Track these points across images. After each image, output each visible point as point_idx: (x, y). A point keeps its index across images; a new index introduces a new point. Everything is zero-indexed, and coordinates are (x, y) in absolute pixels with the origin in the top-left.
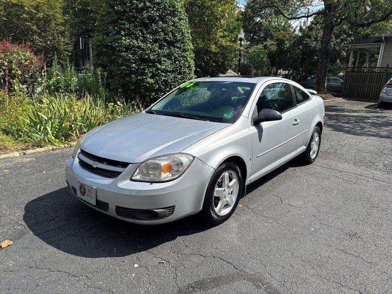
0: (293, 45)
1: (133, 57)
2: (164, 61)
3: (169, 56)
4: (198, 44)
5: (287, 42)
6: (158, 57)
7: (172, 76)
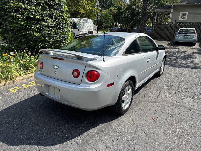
0: (126, 10)
1: (21, 17)
2: (47, 19)
3: (50, 16)
4: (73, 9)
5: (123, 8)
6: (41, 16)
7: (53, 30)
